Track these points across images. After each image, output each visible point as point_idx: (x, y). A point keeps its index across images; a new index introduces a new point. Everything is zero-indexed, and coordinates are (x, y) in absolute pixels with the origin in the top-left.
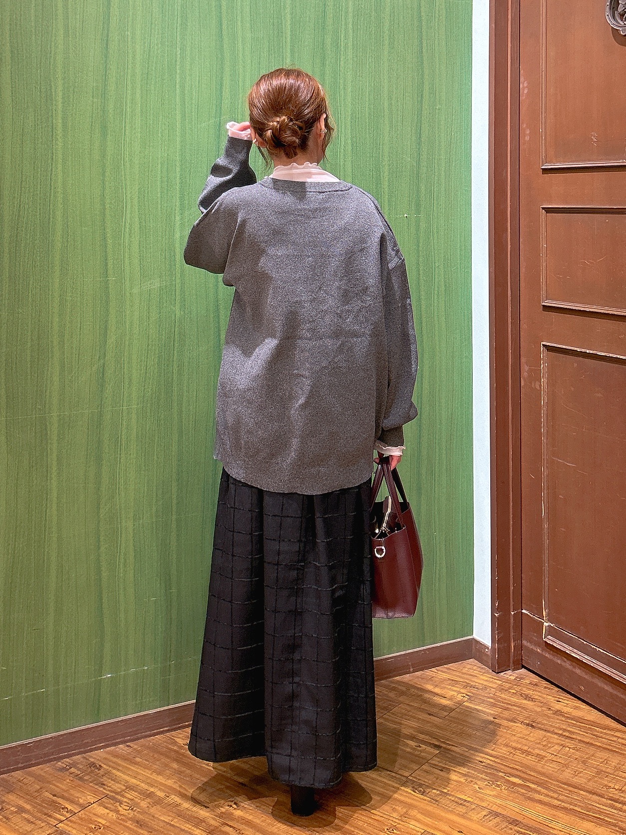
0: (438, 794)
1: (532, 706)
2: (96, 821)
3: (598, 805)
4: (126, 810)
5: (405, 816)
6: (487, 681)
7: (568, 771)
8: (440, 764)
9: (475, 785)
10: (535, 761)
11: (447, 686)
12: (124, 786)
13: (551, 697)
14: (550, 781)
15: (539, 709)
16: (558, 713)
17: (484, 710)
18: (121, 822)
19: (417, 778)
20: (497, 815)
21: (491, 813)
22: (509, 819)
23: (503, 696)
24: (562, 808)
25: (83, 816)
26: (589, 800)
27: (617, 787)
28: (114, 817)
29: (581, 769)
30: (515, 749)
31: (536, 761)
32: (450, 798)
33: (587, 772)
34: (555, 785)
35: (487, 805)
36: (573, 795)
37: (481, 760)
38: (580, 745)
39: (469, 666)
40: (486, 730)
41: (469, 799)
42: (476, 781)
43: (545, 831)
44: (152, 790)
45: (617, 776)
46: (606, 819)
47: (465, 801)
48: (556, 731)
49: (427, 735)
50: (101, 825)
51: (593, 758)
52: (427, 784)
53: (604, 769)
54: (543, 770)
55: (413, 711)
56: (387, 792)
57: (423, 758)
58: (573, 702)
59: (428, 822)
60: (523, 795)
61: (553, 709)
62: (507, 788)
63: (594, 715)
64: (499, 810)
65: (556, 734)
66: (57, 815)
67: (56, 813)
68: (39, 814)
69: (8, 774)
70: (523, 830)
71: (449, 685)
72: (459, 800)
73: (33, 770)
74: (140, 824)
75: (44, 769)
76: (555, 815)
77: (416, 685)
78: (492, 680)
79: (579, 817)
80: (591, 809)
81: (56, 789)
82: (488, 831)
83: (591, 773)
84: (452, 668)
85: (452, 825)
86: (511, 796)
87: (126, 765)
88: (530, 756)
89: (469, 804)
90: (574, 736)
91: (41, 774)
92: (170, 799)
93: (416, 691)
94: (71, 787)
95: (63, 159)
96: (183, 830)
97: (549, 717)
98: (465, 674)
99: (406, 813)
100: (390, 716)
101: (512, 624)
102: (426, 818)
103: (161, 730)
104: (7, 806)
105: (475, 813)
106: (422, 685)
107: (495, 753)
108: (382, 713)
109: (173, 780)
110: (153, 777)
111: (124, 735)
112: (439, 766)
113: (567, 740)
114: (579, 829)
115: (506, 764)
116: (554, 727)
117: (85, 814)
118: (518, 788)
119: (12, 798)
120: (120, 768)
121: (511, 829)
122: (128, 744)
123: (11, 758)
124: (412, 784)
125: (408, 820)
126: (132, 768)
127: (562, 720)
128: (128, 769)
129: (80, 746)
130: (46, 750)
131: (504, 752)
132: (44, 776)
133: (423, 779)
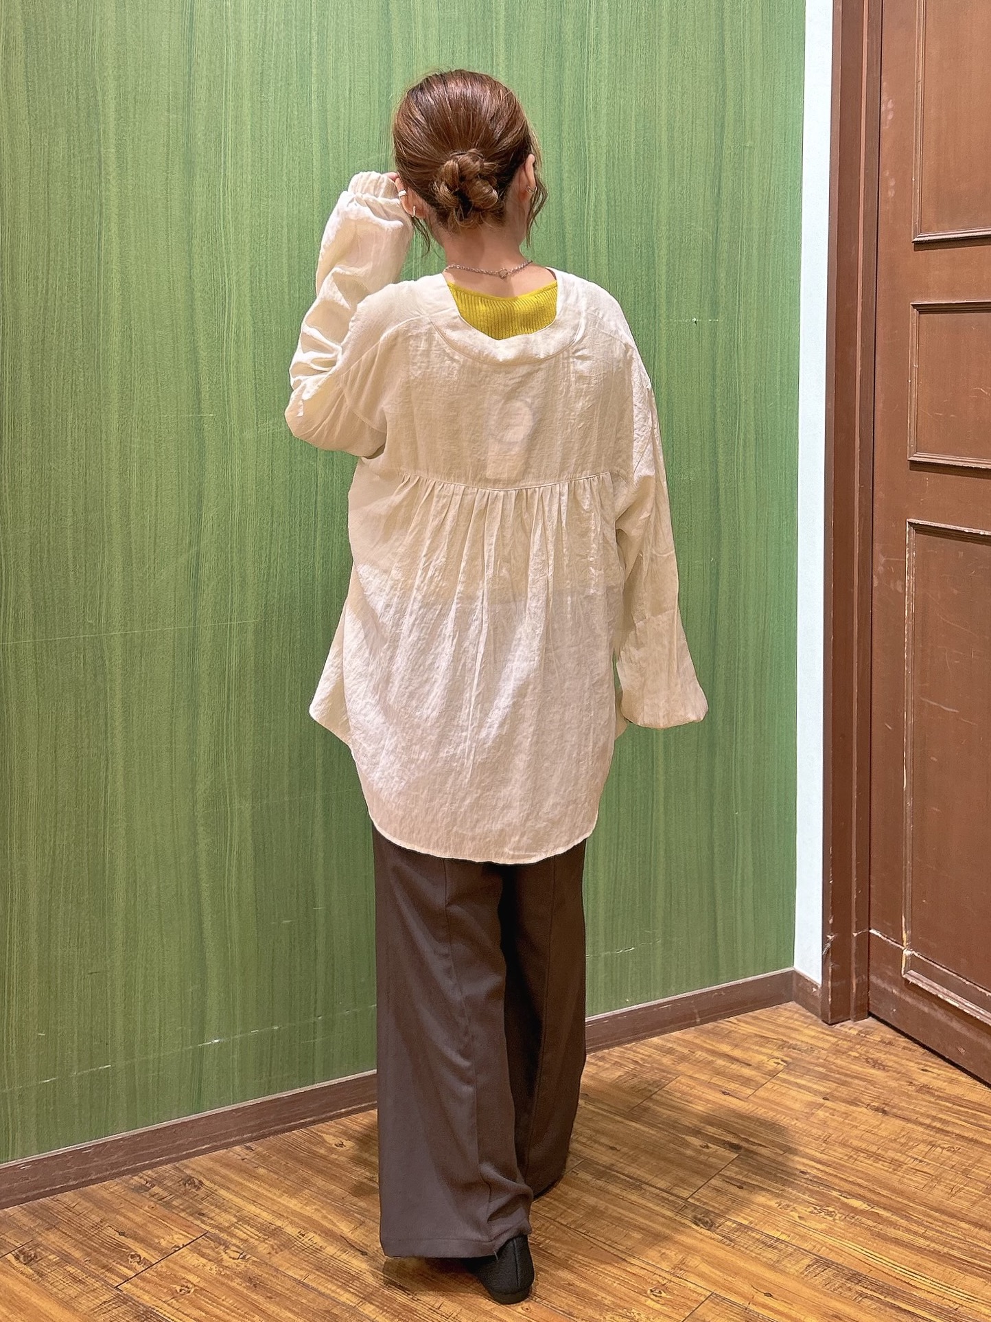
0: (734, 1228)
1: (885, 1078)
2: (184, 1278)
3: (988, 1247)
4: (234, 1259)
5: (680, 1266)
6: (813, 1037)
7: (940, 1187)
8: (739, 1177)
9: (791, 1213)
10: (887, 1171)
11: (753, 1047)
12: (235, 1216)
13: (912, 1064)
14: (911, 1204)
15: (894, 1084)
16: (924, 1089)
17: (810, 1085)
18: (223, 1280)
19: (701, 1202)
20: (828, 1264)
21: (818, 1261)
22: (846, 1271)
23: (839, 1062)
24: (930, 1251)
25: (164, 1270)
26: (975, 1237)
28: (214, 1272)
29: (961, 1184)
30: (857, 1150)
31: (891, 1170)
32: (753, 1235)
33: (971, 1189)
34: (920, 1212)
35: (810, 1246)
36: (948, 1229)
37: (803, 1168)
38: (958, 1144)
39: (787, 1014)
40: (812, 1119)
41: (783, 1237)
42: (795, 1205)
43: (904, 1292)
44: (279, 1223)
47: (778, 1240)
48: (921, 1120)
49: (720, 1127)
50: (191, 1286)
51: (979, 1165)
52: (716, 1211)
54: (900, 1187)
55: (698, 1087)
56: (654, 1225)
57: (711, 1167)
58: (947, 1072)
59: (717, 1278)
60: (869, 1229)
61: (919, 1084)
62: (843, 1217)
63: (980, 1094)
64: (831, 1256)
65: (921, 1124)
66: (122, 1268)
67: (121, 1265)
68: (93, 1267)
69: (52, 1197)
70: (868, 1292)
71: (756, 1044)
72: (767, 1239)
73: (93, 1190)
74: (254, 1283)
75: (111, 1189)
76: (919, 1265)
77: (705, 1045)
78: (822, 1036)
79: (960, 1268)
80: (977, 1253)
81: (126, 1221)
82: (813, 1292)
83: (976, 1191)
84: (761, 1017)
85: (756, 1282)
86: (850, 1230)
87: (241, 1180)
88: (880, 1162)
89: (783, 1246)
90: (949, 1129)
91: (105, 1196)
92: (306, 1240)
93: (705, 1055)
94: (150, 1219)
95: (119, 215)
96: (322, 1294)
97: (909, 1096)
98: (780, 1026)
99: (682, 1262)
100: (662, 1096)
101: (853, 951)
102: (714, 1270)
103: (302, 1121)
104: (44, 1253)
105: (793, 1262)
106: (714, 1044)
107: (826, 1157)
108: (650, 1091)
109: (314, 1207)
110: (282, 1202)
111: (241, 1131)
112: (737, 1180)
113: (938, 1135)
114: (958, 1289)
115: (843, 1176)
116: (917, 1113)
117: (168, 1267)
118: (860, 1218)
119: (53, 1238)
120: (232, 1186)
121: (850, 1289)
122: (248, 1144)
123: (56, 1172)
124: (693, 1211)
125: (685, 1275)
126: (252, 1186)
127: (930, 1102)
128: (244, 1188)
129: (170, 1151)
130: (114, 1158)
131: (839, 1155)
132: (109, 1200)
133: (711, 1203)
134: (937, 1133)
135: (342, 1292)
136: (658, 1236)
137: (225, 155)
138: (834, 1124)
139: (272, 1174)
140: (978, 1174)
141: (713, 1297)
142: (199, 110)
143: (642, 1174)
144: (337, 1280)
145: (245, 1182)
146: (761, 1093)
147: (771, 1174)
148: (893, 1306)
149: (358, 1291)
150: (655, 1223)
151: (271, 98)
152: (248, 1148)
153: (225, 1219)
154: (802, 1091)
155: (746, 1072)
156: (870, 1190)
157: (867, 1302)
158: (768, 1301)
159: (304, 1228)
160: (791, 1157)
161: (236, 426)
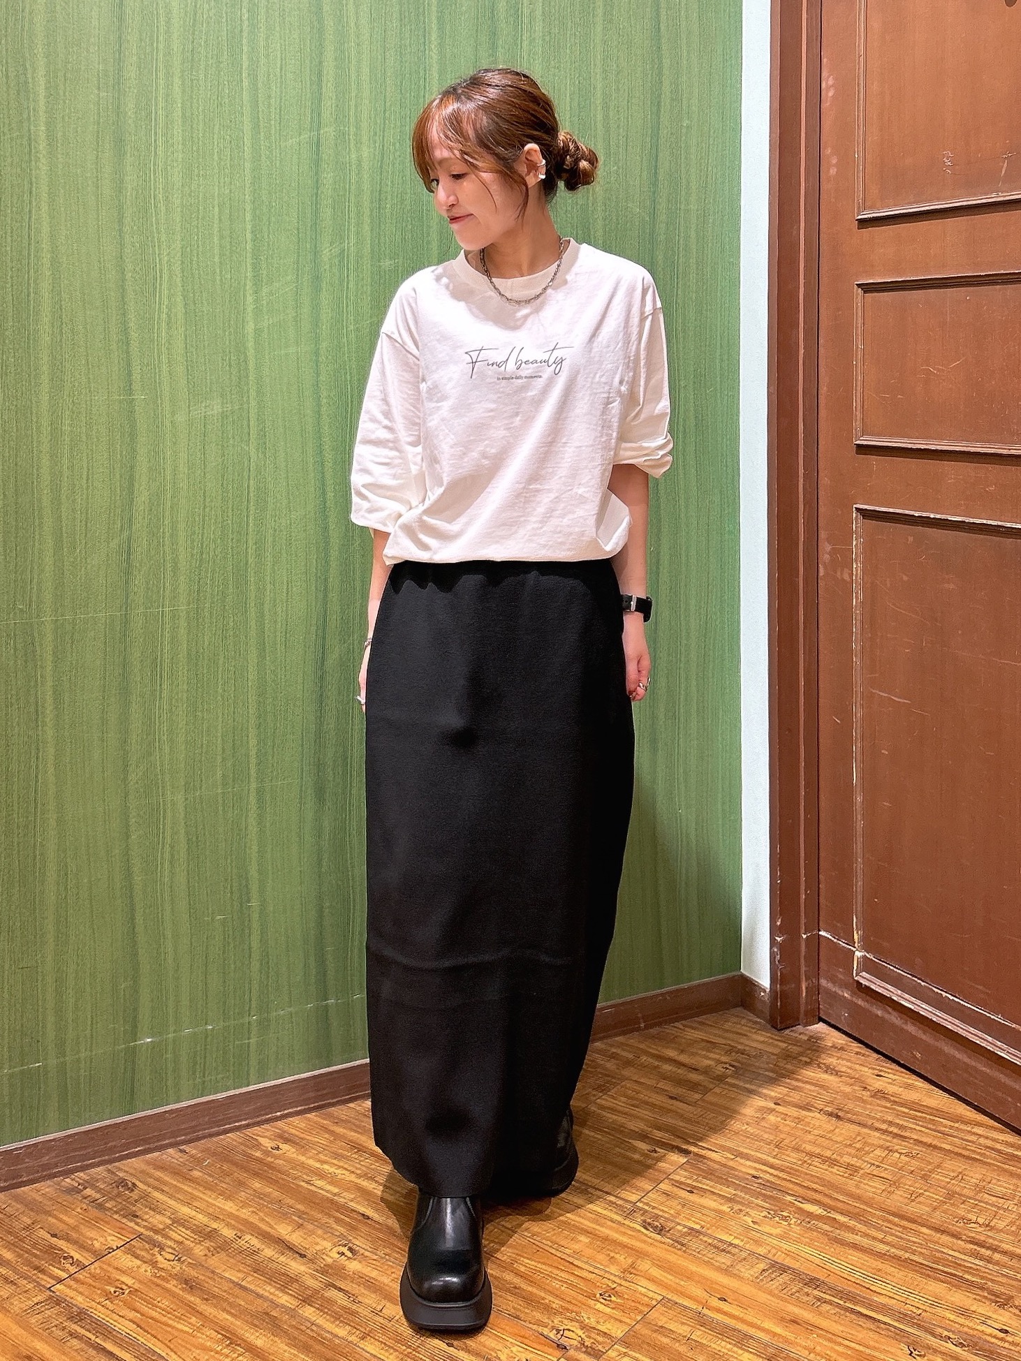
0: (685, 1232)
1: (837, 1083)
2: (118, 1280)
3: (951, 1252)
4: (169, 1260)
5: (630, 1270)
6: (763, 1042)
7: (898, 1193)
8: (689, 1181)
9: (746, 1218)
10: (843, 1176)
11: (699, 1052)
12: (171, 1219)
13: (866, 1069)
14: (869, 1210)
15: (848, 1089)
16: (879, 1094)
17: (761, 1090)
18: (159, 1281)
19: (650, 1206)
20: (784, 1269)
21: (773, 1266)
22: (802, 1276)
23: (790, 1067)
24: (890, 1256)
25: (98, 1271)
26: (937, 1243)
27: (981, 1221)
28: (148, 1274)
29: (921, 1189)
30: (811, 1155)
31: (846, 1175)
32: (705, 1239)
33: (931, 1195)
34: (878, 1218)
35: (765, 1251)
36: (907, 1234)
37: (754, 1173)
38: (915, 1149)
39: (734, 1019)
40: (763, 1124)
41: (736, 1242)
42: (748, 1210)
43: (864, 1298)
44: (215, 1225)
45: (980, 1201)
46: (966, 1276)
47: (731, 1244)
48: (877, 1125)
49: (667, 1131)
50: (125, 1288)
51: (939, 1171)
52: (666, 1215)
53: (958, 1189)
54: (858, 1191)
55: (645, 1092)
56: (601, 1229)
57: (660, 1171)
58: (903, 1077)
59: (670, 1283)
60: (825, 1234)
61: (871, 1088)
62: (799, 1222)
63: (938, 1099)
64: (786, 1261)
65: (877, 1129)
66: (55, 1270)
67: (53, 1266)
68: (26, 1268)
70: (828, 1297)
71: (702, 1049)
72: (720, 1244)
73: (24, 1192)
74: (190, 1285)
75: (41, 1191)
76: (880, 1270)
77: (650, 1050)
78: (771, 1041)
79: (921, 1273)
80: (940, 1259)
81: (57, 1223)
82: (769, 1297)
83: (937, 1197)
84: (707, 1022)
85: (710, 1286)
86: (805, 1236)
87: (175, 1183)
88: (835, 1167)
89: (737, 1250)
90: (907, 1133)
91: (37, 1198)
92: (243, 1242)
93: (650, 1060)
94: (82, 1221)
95: (50, 194)
96: (260, 1296)
97: (864, 1101)
98: (727, 1031)
99: (632, 1266)
100: (607, 1100)
101: (803, 954)
102: (665, 1274)
103: (237, 1124)
105: (748, 1267)
106: (659, 1049)
107: (778, 1162)
108: (594, 1095)
109: (250, 1210)
110: (217, 1204)
111: (174, 1134)
112: (689, 1185)
113: (895, 1140)
114: (920, 1294)
115: (795, 1181)
116: (874, 1118)
117: (101, 1268)
118: (816, 1223)
120: (166, 1189)
121: (807, 1294)
122: (181, 1148)
124: (642, 1215)
125: (636, 1278)
126: (186, 1188)
127: (886, 1107)
128: (179, 1190)
129: (102, 1153)
130: (45, 1159)
131: (792, 1160)
132: (41, 1202)
133: (660, 1207)
134: (894, 1138)
135: (281, 1295)
136: (606, 1240)
137: (156, 133)
138: (786, 1129)
139: (206, 1176)
140: (938, 1180)
141: (664, 1301)
142: (129, 88)
143: (588, 1178)
144: (275, 1282)
145: (180, 1185)
146: (709, 1097)
147: (722, 1178)
148: (852, 1311)
149: (297, 1293)
150: (603, 1227)
151: (202, 76)
152: (181, 1151)
153: (157, 1220)
155: (694, 1077)
156: (826, 1195)
157: (826, 1307)
158: (722, 1305)
159: (241, 1230)
160: (742, 1161)
161: (168, 408)
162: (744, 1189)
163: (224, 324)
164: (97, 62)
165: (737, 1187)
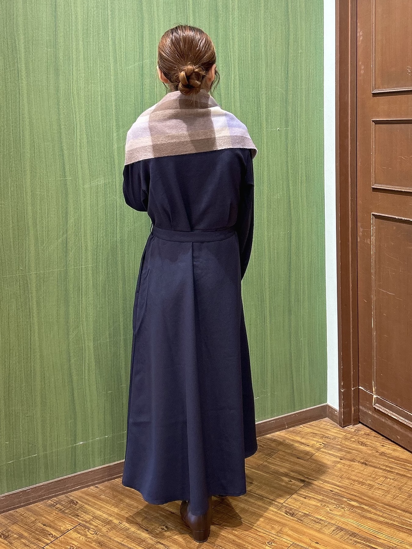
0: (303, 515)
1: (366, 449)
2: (71, 543)
4: (92, 534)
5: (280, 532)
6: (336, 433)
7: (389, 496)
8: (304, 494)
9: (326, 508)
11: (310, 438)
12: (92, 516)
13: (378, 443)
14: (377, 503)
15: (370, 452)
16: (383, 454)
17: (334, 453)
18: (88, 543)
19: (289, 504)
20: (342, 529)
21: (338, 528)
22: (350, 532)
23: (346, 443)
24: (384, 522)
25: (63, 540)
26: (404, 516)
28: (84, 540)
29: (398, 494)
30: (354, 481)
31: (368, 489)
33: (402, 496)
34: (381, 506)
35: (335, 522)
36: (392, 513)
37: (331, 489)
38: (397, 477)
39: (325, 423)
40: (335, 468)
41: (323, 518)
42: (328, 505)
43: (374, 540)
44: (111, 519)
47: (321, 520)
48: (381, 467)
49: (296, 473)
50: (74, 546)
51: (406, 486)
52: (295, 508)
54: (373, 496)
55: (287, 456)
56: (268, 515)
57: (292, 489)
58: (393, 446)
59: (296, 537)
60: (359, 514)
61: (379, 452)
62: (349, 509)
63: (405, 455)
64: (343, 526)
65: (381, 469)
66: (45, 540)
67: (45, 538)
68: (33, 539)
69: (14, 510)
70: (359, 541)
71: (311, 436)
72: (316, 520)
73: (31, 507)
75: (39, 506)
76: (381, 528)
77: (290, 438)
78: (339, 432)
79: (397, 529)
80: (404, 523)
81: (46, 520)
82: (336, 541)
83: (405, 497)
84: (313, 425)
85: (312, 538)
86: (351, 515)
87: (94, 501)
88: (364, 485)
89: (323, 522)
90: (393, 470)
91: (37, 509)
92: (122, 525)
93: (290, 442)
94: (56, 519)
95: (27, 93)
97: (376, 457)
98: (321, 428)
99: (281, 530)
100: (272, 460)
101: (352, 396)
102: (294, 533)
103: (119, 475)
104: (11, 534)
105: (327, 529)
106: (294, 437)
107: (341, 484)
108: (267, 458)
109: (125, 511)
110: (111, 509)
111: (93, 480)
112: (304, 495)
114: (397, 538)
115: (348, 492)
116: (380, 464)
117: (64, 538)
118: (356, 509)
119: (15, 528)
120: (90, 504)
121: (351, 540)
122: (96, 486)
123: (16, 500)
124: (285, 508)
125: (282, 536)
126: (98, 503)
127: (385, 459)
128: (95, 504)
129: (63, 489)
130: (40, 493)
131: (347, 483)
132: (38, 511)
133: (292, 505)
134: (388, 472)
135: (138, 547)
136: (270, 520)
137: (72, 66)
138: (345, 470)
139: (107, 498)
140: (405, 489)
141: (294, 544)
142: (60, 47)
143: (264, 494)
144: (136, 542)
145: (96, 502)
146: (314, 458)
147: (318, 492)
148: (369, 546)
149: (145, 546)
151: (91, 40)
152: (96, 487)
153: (87, 517)
154: (331, 456)
155: (306, 449)
156: (360, 498)
157: (359, 545)
158: (317, 545)
159: (121, 520)
160: (326, 484)
161: (81, 182)
162: (327, 496)
163: (104, 146)
164: (46, 36)
165: (323, 495)
